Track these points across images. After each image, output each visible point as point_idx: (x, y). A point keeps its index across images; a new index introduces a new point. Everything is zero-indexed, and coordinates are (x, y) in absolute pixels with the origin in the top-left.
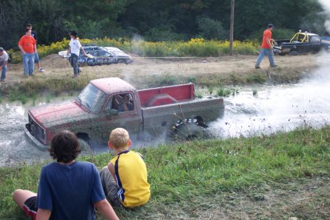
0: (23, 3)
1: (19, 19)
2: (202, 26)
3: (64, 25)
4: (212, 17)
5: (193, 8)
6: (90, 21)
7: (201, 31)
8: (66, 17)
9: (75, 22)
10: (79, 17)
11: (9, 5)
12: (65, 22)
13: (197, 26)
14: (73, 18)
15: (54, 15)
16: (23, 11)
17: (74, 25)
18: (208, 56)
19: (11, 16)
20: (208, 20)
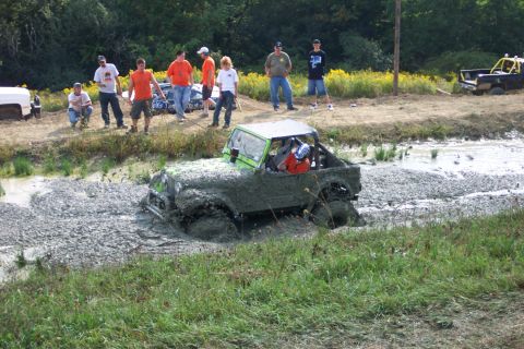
0: (64, 15)
1: (58, 41)
2: (349, 50)
3: (129, 49)
4: (363, 36)
5: (333, 20)
6: (170, 43)
7: (348, 57)
8: (133, 37)
9: (146, 45)
10: (151, 38)
11: (44, 19)
12: (131, 45)
13: (341, 49)
14: (143, 39)
15: (114, 34)
16: (64, 27)
17: (146, 49)
18: (360, 97)
19: (47, 37)
20: (358, 39)
